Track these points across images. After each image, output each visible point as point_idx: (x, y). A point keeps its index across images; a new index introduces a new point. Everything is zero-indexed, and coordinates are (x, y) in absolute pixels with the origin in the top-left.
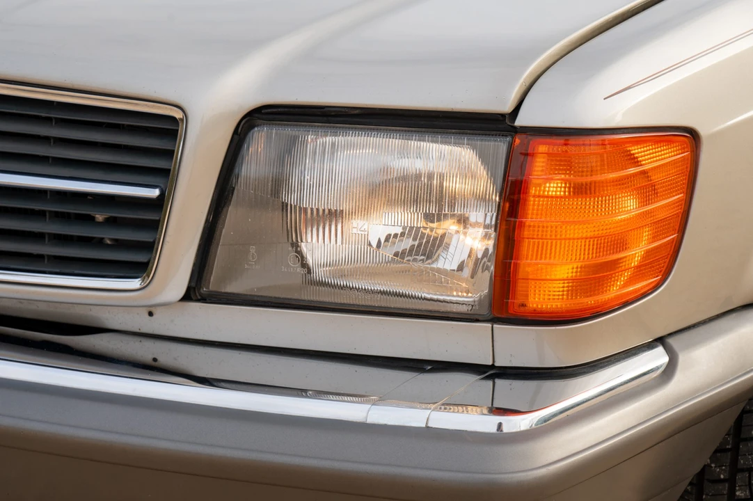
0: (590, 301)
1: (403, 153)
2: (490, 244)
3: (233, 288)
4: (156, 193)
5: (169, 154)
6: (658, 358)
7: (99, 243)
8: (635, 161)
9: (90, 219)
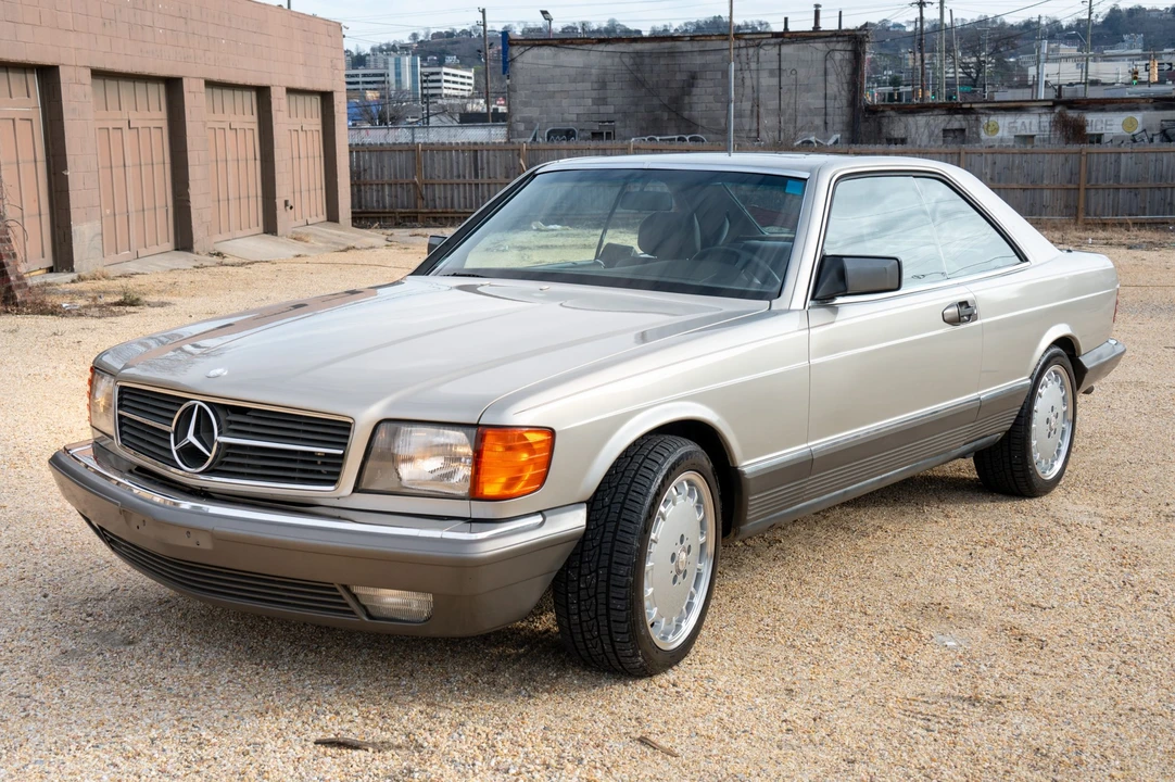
0: (507, 492)
1: (438, 435)
2: (470, 473)
3: (371, 487)
4: (341, 452)
5: (347, 437)
6: (539, 519)
7: (319, 472)
8: (526, 439)
9: (315, 463)
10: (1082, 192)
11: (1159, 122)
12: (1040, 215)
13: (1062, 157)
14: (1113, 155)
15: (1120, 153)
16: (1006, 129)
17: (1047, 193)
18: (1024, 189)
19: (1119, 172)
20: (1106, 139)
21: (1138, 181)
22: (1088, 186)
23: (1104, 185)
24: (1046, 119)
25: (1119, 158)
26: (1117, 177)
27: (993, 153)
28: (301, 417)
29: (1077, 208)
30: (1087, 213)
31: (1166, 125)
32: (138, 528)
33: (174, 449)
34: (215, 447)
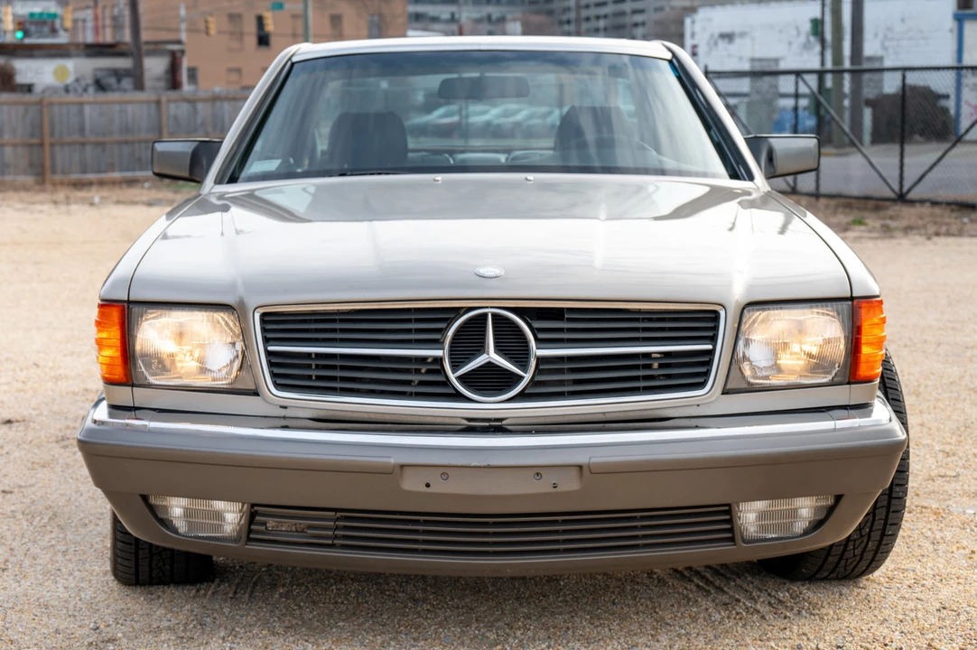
4: (710, 347)
10: (47, 148)
11: (92, 72)
13: (21, 109)
14: (75, 106)
15: (82, 103)
17: (8, 151)
19: (84, 123)
20: (38, 89)
21: (104, 135)
22: (52, 141)
23: (68, 139)
25: (82, 109)
26: (82, 130)
28: (639, 312)
29: (43, 166)
30: (54, 172)
31: (100, 74)
32: (428, 485)
33: (452, 377)
34: (533, 363)
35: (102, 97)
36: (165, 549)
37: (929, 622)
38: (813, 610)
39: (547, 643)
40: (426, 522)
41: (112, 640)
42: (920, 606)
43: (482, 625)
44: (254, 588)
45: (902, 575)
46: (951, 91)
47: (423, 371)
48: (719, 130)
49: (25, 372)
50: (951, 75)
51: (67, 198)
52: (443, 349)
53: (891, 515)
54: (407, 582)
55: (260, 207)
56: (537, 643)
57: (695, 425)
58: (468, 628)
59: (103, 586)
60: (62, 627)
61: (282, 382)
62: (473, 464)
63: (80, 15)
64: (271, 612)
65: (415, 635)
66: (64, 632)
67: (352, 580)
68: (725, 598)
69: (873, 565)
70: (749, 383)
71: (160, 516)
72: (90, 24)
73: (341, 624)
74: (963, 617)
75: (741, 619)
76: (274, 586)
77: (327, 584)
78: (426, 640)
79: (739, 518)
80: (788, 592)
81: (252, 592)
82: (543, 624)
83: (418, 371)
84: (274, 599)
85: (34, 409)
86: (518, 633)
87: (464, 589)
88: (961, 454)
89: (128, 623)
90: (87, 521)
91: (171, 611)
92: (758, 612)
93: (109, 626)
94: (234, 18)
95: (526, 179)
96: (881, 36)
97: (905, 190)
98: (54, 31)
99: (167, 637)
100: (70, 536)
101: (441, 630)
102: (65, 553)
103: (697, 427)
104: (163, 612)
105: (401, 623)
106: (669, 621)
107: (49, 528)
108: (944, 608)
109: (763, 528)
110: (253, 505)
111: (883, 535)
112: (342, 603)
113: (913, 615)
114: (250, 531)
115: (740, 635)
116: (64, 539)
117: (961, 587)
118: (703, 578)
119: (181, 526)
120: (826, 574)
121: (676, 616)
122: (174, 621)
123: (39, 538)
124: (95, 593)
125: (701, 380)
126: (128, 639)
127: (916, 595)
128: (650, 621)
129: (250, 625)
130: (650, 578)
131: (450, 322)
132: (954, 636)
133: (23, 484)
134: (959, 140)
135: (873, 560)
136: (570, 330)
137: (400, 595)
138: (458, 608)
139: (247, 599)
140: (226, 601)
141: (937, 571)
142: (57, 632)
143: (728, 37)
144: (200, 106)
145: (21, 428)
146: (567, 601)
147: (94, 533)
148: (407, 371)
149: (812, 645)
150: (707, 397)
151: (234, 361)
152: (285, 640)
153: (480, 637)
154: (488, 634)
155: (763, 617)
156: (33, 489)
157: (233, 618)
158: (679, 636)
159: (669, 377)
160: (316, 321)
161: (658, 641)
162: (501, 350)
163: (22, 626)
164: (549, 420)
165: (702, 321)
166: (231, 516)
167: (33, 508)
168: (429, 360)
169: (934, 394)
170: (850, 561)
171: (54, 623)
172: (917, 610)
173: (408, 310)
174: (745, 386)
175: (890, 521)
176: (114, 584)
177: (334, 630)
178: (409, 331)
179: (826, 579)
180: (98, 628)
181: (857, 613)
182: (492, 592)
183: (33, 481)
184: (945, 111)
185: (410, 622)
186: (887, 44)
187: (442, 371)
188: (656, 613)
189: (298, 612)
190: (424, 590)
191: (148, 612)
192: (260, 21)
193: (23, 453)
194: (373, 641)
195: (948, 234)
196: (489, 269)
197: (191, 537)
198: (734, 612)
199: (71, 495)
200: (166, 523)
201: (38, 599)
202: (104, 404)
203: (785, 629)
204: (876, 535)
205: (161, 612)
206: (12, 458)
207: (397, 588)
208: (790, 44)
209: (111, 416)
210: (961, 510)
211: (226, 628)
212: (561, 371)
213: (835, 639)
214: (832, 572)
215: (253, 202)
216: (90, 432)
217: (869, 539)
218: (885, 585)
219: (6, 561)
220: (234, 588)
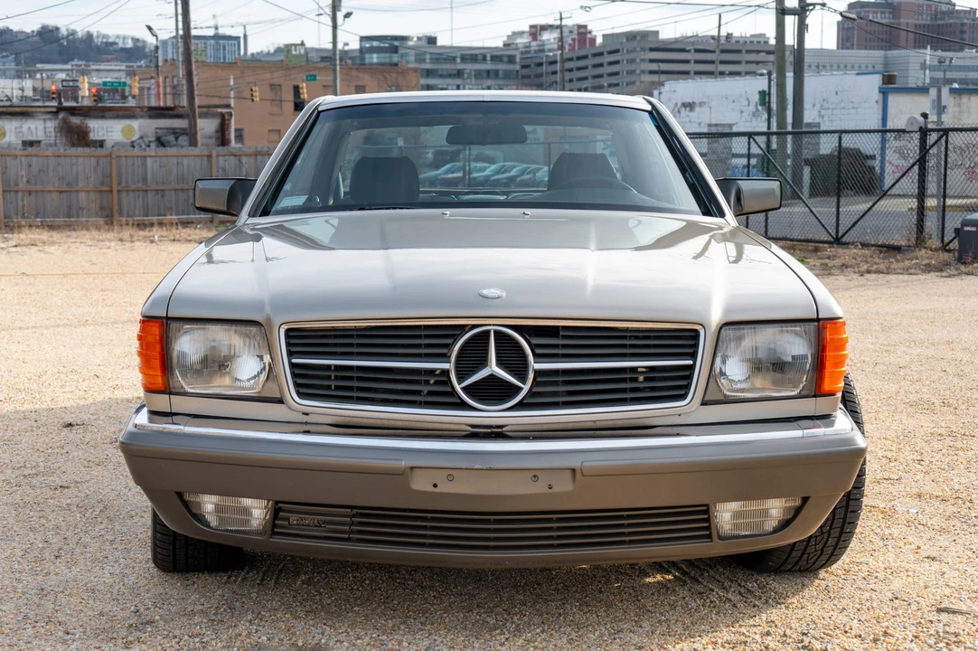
10: (115, 194)
11: (154, 130)
12: (78, 217)
13: (93, 161)
14: (140, 159)
15: (145, 157)
16: (13, 135)
17: (83, 196)
18: (61, 192)
19: (146, 174)
20: (108, 145)
21: (164, 183)
22: (120, 188)
23: (133, 187)
24: (51, 125)
25: (145, 161)
26: (145, 179)
27: (27, 156)
28: (627, 330)
29: (112, 210)
30: (121, 214)
31: (160, 133)
32: (435, 486)
33: (458, 388)
34: (531, 376)
35: (162, 151)
36: (199, 541)
37: (883, 611)
38: (778, 600)
39: (541, 628)
40: (433, 519)
41: (150, 622)
42: (874, 596)
43: (483, 611)
44: (279, 575)
45: (857, 568)
46: (877, 153)
47: (432, 382)
48: (693, 173)
49: (87, 382)
50: (877, 138)
51: (132, 236)
52: (449, 362)
53: (849, 515)
54: (416, 571)
55: (288, 236)
56: (532, 628)
57: (676, 433)
58: (470, 613)
59: (145, 573)
60: (106, 610)
61: (304, 391)
62: (476, 467)
63: (146, 84)
64: (294, 597)
65: (423, 619)
66: (108, 615)
67: (367, 568)
68: (700, 588)
69: (832, 559)
70: (725, 396)
71: (194, 511)
72: (153, 92)
73: (356, 609)
74: (914, 607)
75: (715, 607)
76: (297, 574)
77: (344, 572)
78: (432, 624)
79: (716, 517)
80: (756, 582)
81: (277, 579)
82: (538, 610)
83: (427, 382)
84: (297, 585)
85: (92, 414)
86: (515, 619)
87: (467, 578)
88: (901, 460)
89: (165, 607)
90: (133, 513)
91: (204, 596)
92: (730, 600)
93: (148, 609)
94: (275, 87)
95: (524, 213)
96: (818, 106)
97: (840, 235)
98: (124, 97)
99: (200, 619)
100: (118, 527)
101: (446, 615)
102: (112, 542)
103: (678, 435)
104: (197, 596)
105: (411, 608)
106: (650, 608)
107: (99, 520)
108: (896, 598)
109: (737, 526)
110: (277, 502)
111: (842, 532)
112: (358, 589)
113: (869, 604)
114: (274, 526)
115: (714, 622)
116: (113, 529)
117: (910, 580)
118: (679, 569)
119: (213, 520)
120: (789, 567)
121: (656, 604)
122: (206, 605)
123: (90, 528)
124: (137, 579)
125: (683, 392)
126: (165, 621)
127: (871, 586)
128: (633, 608)
129: (275, 609)
130: (632, 569)
131: (456, 338)
132: (906, 624)
133: (79, 480)
134: (884, 194)
135: (832, 554)
136: (564, 346)
137: (410, 582)
138: (461, 595)
139: (272, 585)
140: (253, 587)
141: (888, 565)
142: (101, 614)
143: (690, 106)
144: (244, 160)
145: (80, 431)
146: (558, 590)
147: (139, 524)
148: (418, 382)
149: (779, 631)
150: (688, 408)
151: (261, 373)
152: (305, 624)
153: (481, 622)
154: (488, 619)
155: (734, 605)
156: (87, 484)
157: (259, 602)
158: (660, 622)
159: (653, 389)
160: (336, 336)
161: (641, 627)
162: (502, 364)
163: (70, 609)
164: (545, 427)
165: (683, 339)
166: (257, 512)
167: (86, 501)
168: (437, 373)
169: (874, 407)
170: (811, 555)
171: (99, 606)
172: (871, 599)
173: (419, 327)
174: (721, 398)
175: (848, 520)
176: (154, 571)
177: (350, 614)
178: (419, 346)
179: (791, 571)
180: (138, 611)
181: (819, 602)
182: (492, 581)
183: (88, 477)
184: (872, 169)
185: (419, 608)
186: (823, 112)
187: (449, 382)
188: (639, 601)
189: (318, 597)
190: (431, 579)
191: (184, 596)
192: (297, 89)
193: (80, 452)
194: (384, 625)
195: (878, 272)
196: (492, 291)
197: (222, 530)
198: (708, 601)
199: (121, 490)
200: (199, 518)
201: (86, 584)
202: (145, 410)
203: (755, 616)
204: (835, 533)
205: (195, 596)
206: (70, 457)
207: (407, 577)
208: (742, 112)
209: (151, 421)
210: (906, 510)
211: (253, 612)
212: (555, 383)
213: (800, 627)
214: (796, 564)
215: (281, 232)
216: (131, 435)
217: (829, 537)
218: (843, 577)
219: (60, 549)
220: (261, 575)
